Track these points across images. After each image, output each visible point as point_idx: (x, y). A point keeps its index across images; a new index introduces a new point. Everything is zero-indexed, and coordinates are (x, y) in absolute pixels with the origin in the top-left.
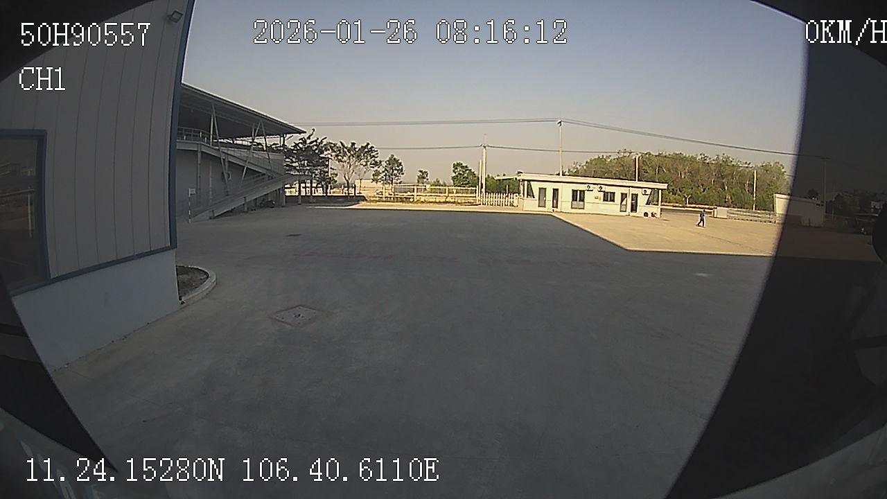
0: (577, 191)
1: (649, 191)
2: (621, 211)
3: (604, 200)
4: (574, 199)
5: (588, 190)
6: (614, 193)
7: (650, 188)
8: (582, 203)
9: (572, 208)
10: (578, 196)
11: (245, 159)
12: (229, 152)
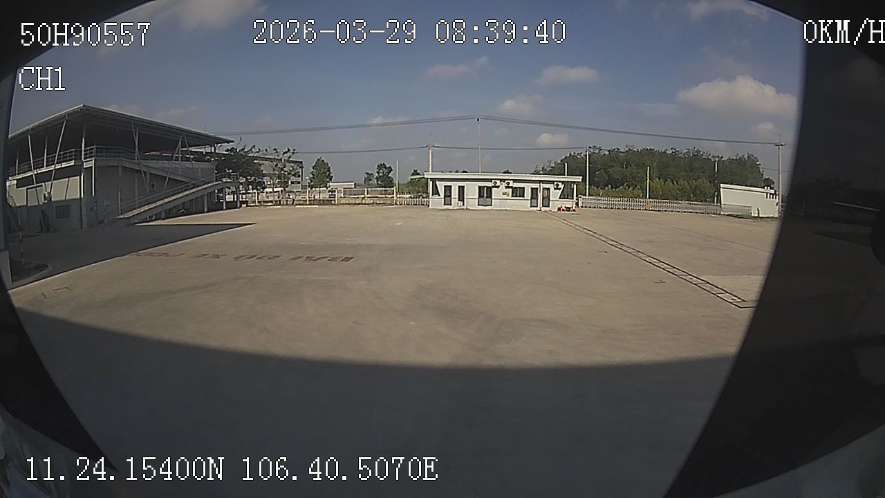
0: (484, 187)
1: (561, 186)
2: (531, 207)
3: (512, 196)
4: (480, 196)
5: (495, 187)
6: (524, 188)
7: (562, 182)
8: (488, 199)
9: (479, 205)
10: (485, 194)
11: (167, 170)
12: (150, 165)
